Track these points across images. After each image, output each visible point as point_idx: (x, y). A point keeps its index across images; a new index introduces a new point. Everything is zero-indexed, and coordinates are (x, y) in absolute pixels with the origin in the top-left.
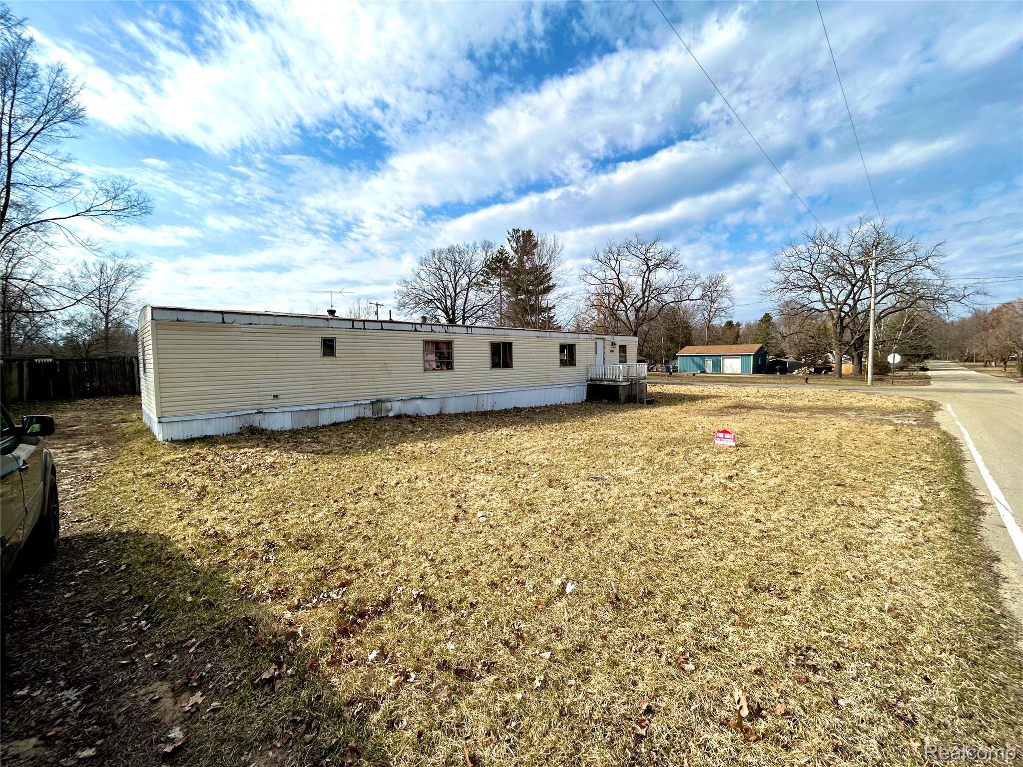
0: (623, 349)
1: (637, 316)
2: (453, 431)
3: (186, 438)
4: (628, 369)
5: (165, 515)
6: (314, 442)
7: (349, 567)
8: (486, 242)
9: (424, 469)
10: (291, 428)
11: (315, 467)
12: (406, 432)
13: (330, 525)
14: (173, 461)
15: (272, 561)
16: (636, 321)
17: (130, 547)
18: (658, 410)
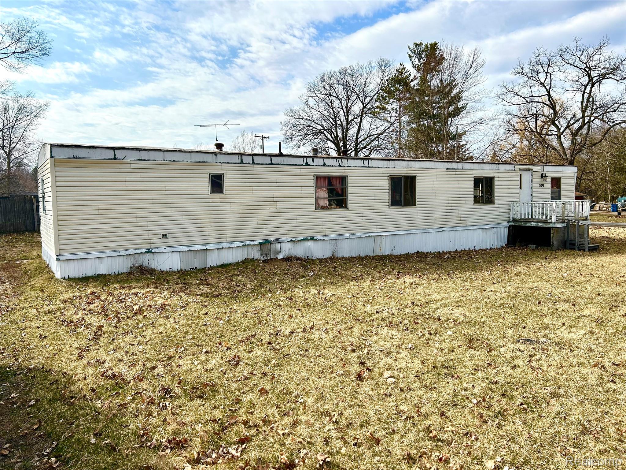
0: (556, 182)
1: (573, 141)
2: (348, 276)
3: (81, 276)
4: (564, 208)
5: (66, 353)
6: (202, 284)
7: (248, 422)
8: (382, 60)
9: (319, 318)
10: (179, 269)
11: (205, 311)
12: (297, 276)
13: (225, 374)
14: (71, 299)
15: (169, 409)
16: (572, 148)
17: (38, 383)
18: (605, 259)
